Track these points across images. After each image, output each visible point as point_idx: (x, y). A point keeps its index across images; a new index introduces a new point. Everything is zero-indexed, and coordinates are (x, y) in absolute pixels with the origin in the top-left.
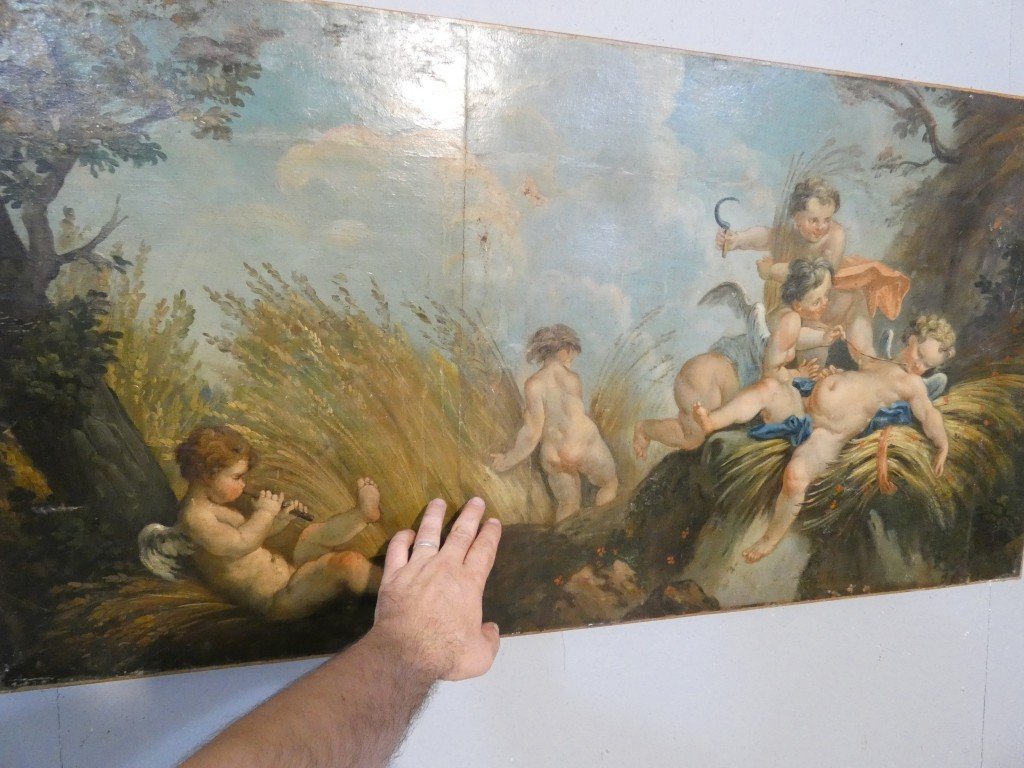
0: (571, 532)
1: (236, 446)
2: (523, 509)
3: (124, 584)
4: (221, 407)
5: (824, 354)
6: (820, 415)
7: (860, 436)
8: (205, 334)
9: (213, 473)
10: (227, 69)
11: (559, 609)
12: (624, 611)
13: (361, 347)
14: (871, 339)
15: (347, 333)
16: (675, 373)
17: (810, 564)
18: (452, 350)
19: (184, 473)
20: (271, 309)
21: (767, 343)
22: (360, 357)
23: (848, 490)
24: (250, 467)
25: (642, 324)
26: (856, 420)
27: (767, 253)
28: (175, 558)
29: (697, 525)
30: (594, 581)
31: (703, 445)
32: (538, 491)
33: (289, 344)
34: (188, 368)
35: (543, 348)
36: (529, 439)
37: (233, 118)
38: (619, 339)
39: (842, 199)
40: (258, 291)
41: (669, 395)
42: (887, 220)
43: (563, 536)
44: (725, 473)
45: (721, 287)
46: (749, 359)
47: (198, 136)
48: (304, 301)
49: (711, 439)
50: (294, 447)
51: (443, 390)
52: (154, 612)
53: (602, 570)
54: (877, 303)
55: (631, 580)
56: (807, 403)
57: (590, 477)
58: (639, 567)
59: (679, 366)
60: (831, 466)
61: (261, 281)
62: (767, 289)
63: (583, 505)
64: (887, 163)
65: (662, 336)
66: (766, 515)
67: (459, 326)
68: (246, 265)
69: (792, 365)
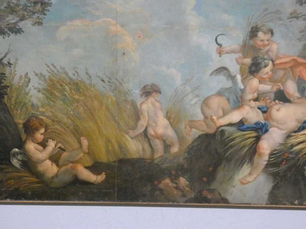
0: (161, 163)
1: (42, 124)
2: (141, 152)
3: (5, 168)
4: (37, 111)
5: (272, 96)
6: (272, 122)
7: (295, 132)
8: (33, 86)
9: (34, 132)
10: (42, 5)
11: (157, 194)
12: (185, 199)
13: (82, 91)
14: (297, 89)
15: (77, 86)
16: (201, 102)
17: (274, 188)
18: (113, 92)
19: (25, 132)
20: (53, 78)
21: (243, 91)
22: (82, 94)
23: (291, 156)
24: (46, 131)
25: (185, 83)
26: (293, 124)
27: (241, 55)
28: (21, 161)
29: (216, 166)
30: (171, 184)
31: (216, 132)
32: (146, 146)
33: (59, 90)
34: (28, 97)
35: (147, 92)
36: (142, 125)
37: (43, 19)
38: (176, 89)
39: (274, 31)
40: (50, 73)
41: (199, 111)
42: (298, 39)
43: (157, 164)
44: (227, 144)
45: (219, 69)
46: (235, 97)
47: (33, 25)
48: (64, 76)
49: (220, 129)
50: (60, 124)
51: (111, 107)
52: (14, 179)
53: (174, 180)
54: (298, 74)
55: (187, 186)
56: (265, 117)
57: (167, 141)
58: (191, 180)
59: (202, 100)
60: (281, 144)
61: (51, 69)
62: (241, 69)
63: (165, 152)
64: (294, 16)
65: (195, 88)
66: (249, 164)
67: (115, 84)
68: (46, 64)
69: (256, 100)
